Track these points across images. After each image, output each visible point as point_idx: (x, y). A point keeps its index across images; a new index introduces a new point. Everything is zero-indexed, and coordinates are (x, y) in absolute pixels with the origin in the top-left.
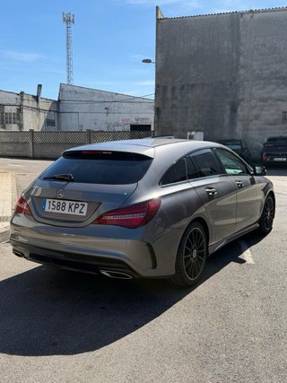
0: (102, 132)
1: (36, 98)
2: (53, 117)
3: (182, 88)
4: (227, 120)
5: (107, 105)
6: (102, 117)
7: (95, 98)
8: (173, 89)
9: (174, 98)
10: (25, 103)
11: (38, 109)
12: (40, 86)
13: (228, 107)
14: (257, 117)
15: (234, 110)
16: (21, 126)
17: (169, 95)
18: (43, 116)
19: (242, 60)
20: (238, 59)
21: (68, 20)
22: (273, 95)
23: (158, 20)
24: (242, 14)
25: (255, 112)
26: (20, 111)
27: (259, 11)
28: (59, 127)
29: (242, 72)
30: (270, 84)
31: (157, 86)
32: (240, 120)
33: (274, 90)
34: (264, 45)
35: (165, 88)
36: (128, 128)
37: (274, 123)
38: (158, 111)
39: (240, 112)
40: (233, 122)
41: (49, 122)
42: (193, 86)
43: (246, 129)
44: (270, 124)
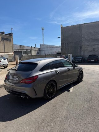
0: (50, 55)
1: (35, 48)
2: (39, 52)
3: (67, 43)
4: (79, 51)
5: (51, 48)
6: (50, 51)
7: (48, 47)
8: (65, 44)
9: (65, 46)
10: (32, 49)
11: (35, 50)
12: (35, 45)
13: (79, 48)
14: (87, 50)
15: (81, 48)
16: (31, 54)
17: (64, 45)
18: (36, 52)
19: (82, 36)
20: (81, 36)
21: (43, 29)
22: (91, 44)
23: (61, 28)
24: (82, 24)
25: (86, 49)
26: (31, 51)
27: (86, 23)
28: (40, 54)
29: (82, 39)
30: (90, 41)
31: (61, 43)
32: (83, 51)
33: (91, 43)
34: (88, 32)
35: (63, 44)
36: (56, 54)
37: (91, 51)
38: (62, 49)
39: (82, 49)
40: (81, 51)
41: (38, 53)
42: (70, 43)
43: (84, 53)
44: (90, 51)
